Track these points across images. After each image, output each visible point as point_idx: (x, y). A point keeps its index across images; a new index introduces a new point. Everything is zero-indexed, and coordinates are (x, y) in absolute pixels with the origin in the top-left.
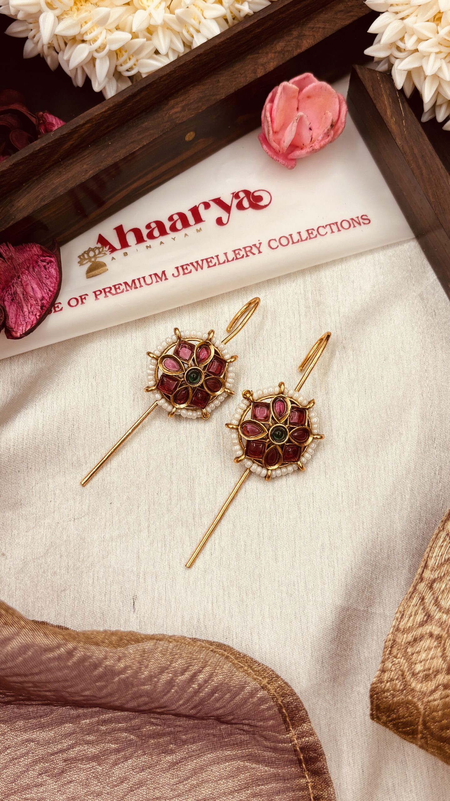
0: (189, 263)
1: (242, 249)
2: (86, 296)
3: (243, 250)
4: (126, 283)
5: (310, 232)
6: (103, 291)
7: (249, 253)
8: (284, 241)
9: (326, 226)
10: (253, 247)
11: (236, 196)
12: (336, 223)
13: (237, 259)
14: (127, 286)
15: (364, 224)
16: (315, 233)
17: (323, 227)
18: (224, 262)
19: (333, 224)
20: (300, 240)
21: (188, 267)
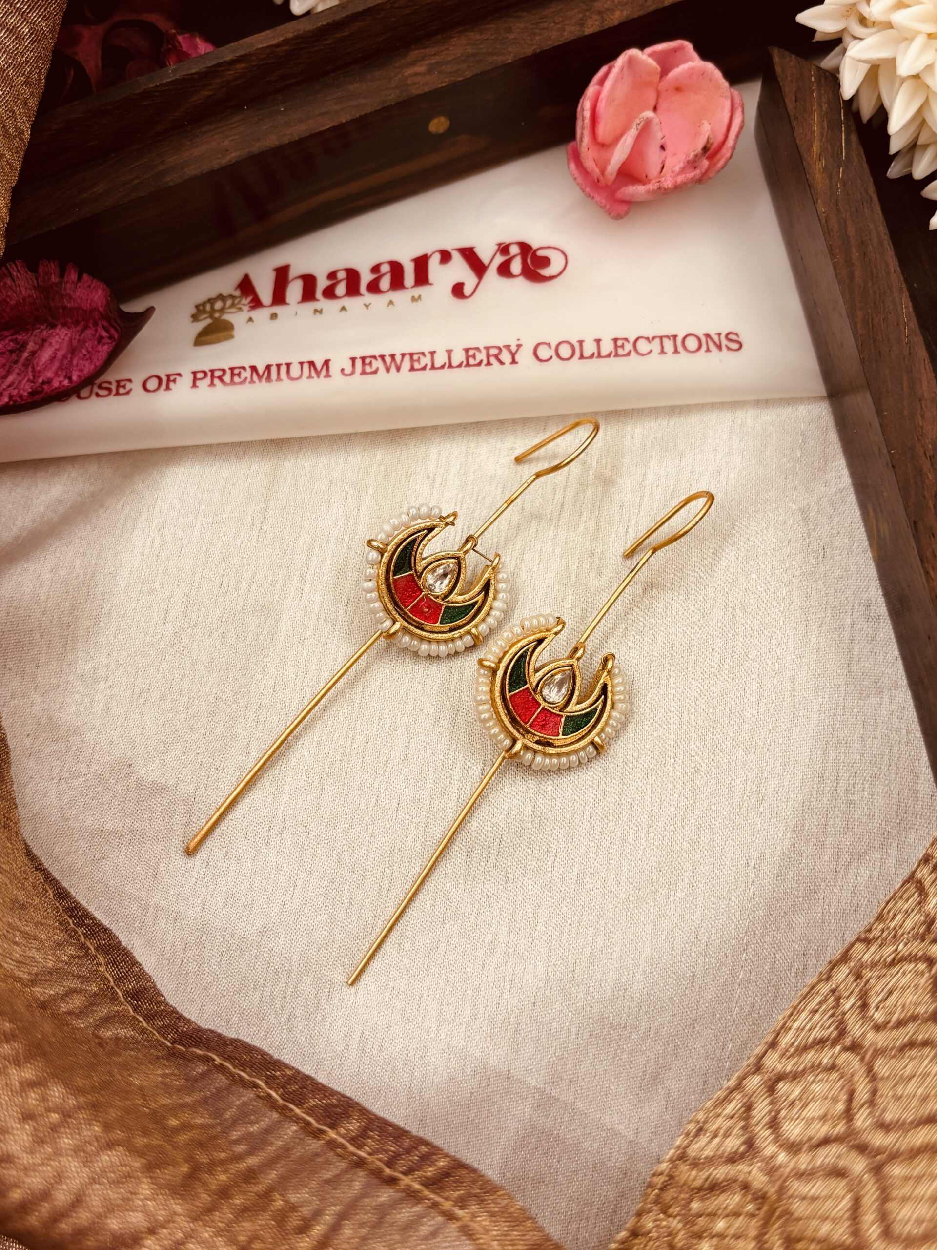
0: (377, 355)
1: (482, 348)
2: (178, 377)
3: (484, 352)
4: (254, 369)
5: (619, 343)
6: (209, 374)
7: (492, 360)
8: (565, 351)
9: (654, 338)
10: (505, 351)
11: (504, 249)
12: (675, 337)
13: (468, 365)
14: (254, 374)
15: (729, 348)
16: (628, 347)
17: (647, 339)
18: (443, 367)
19: (668, 337)
20: (596, 355)
21: (373, 361)
